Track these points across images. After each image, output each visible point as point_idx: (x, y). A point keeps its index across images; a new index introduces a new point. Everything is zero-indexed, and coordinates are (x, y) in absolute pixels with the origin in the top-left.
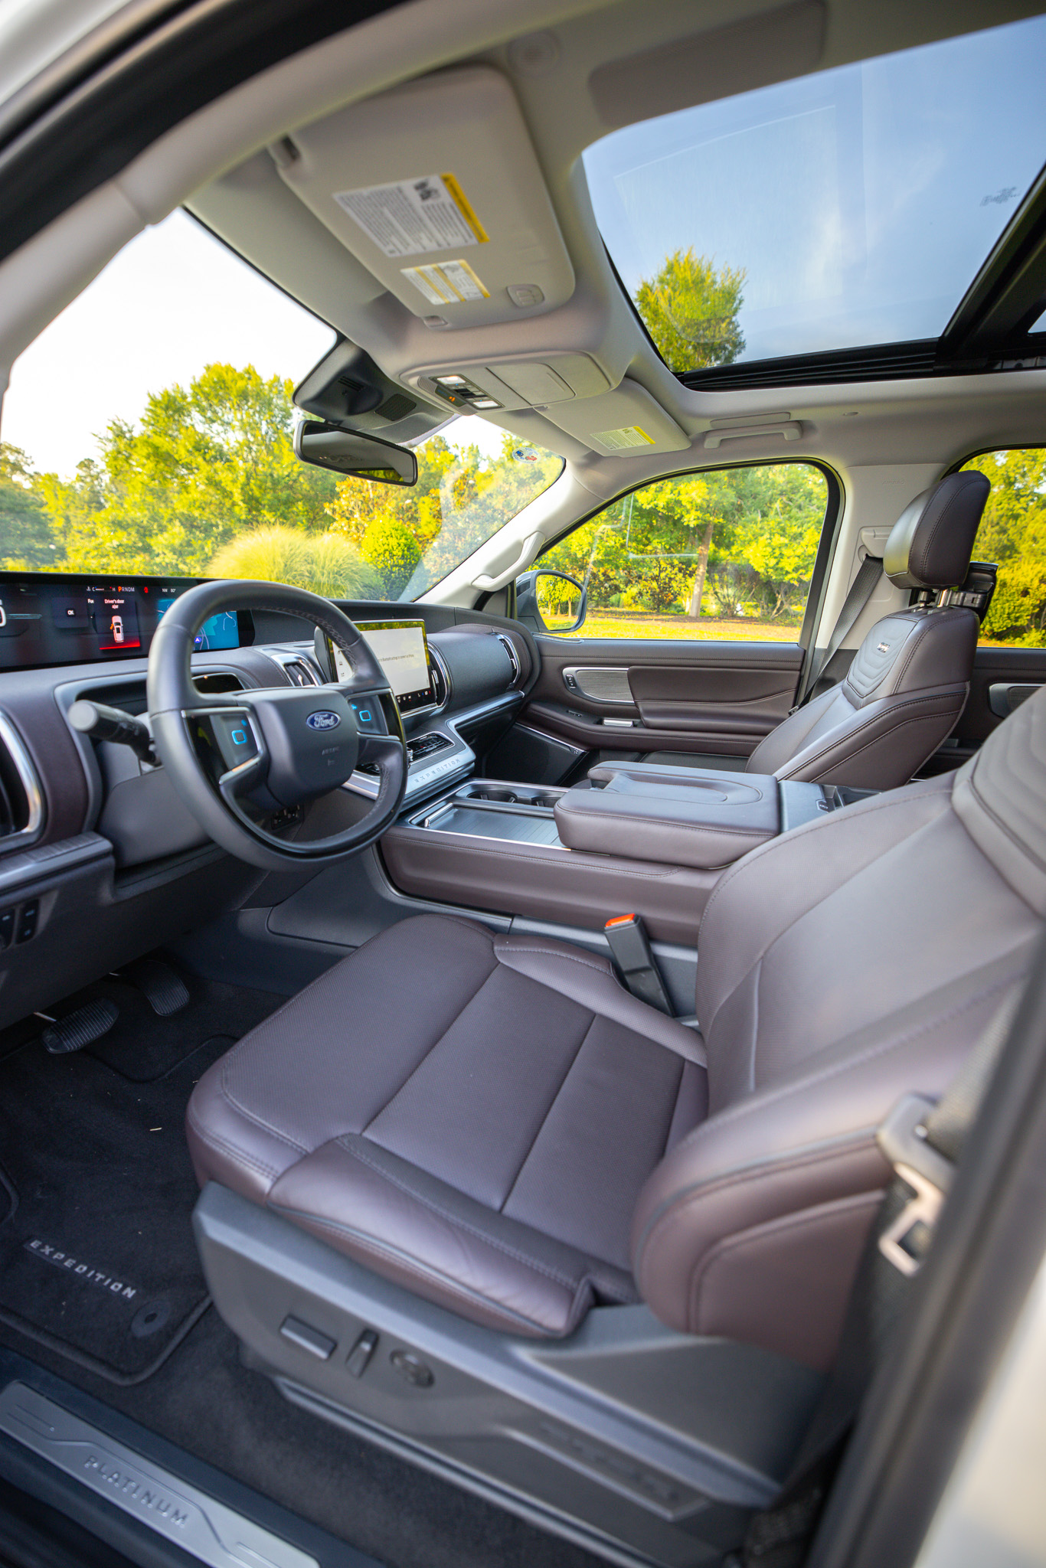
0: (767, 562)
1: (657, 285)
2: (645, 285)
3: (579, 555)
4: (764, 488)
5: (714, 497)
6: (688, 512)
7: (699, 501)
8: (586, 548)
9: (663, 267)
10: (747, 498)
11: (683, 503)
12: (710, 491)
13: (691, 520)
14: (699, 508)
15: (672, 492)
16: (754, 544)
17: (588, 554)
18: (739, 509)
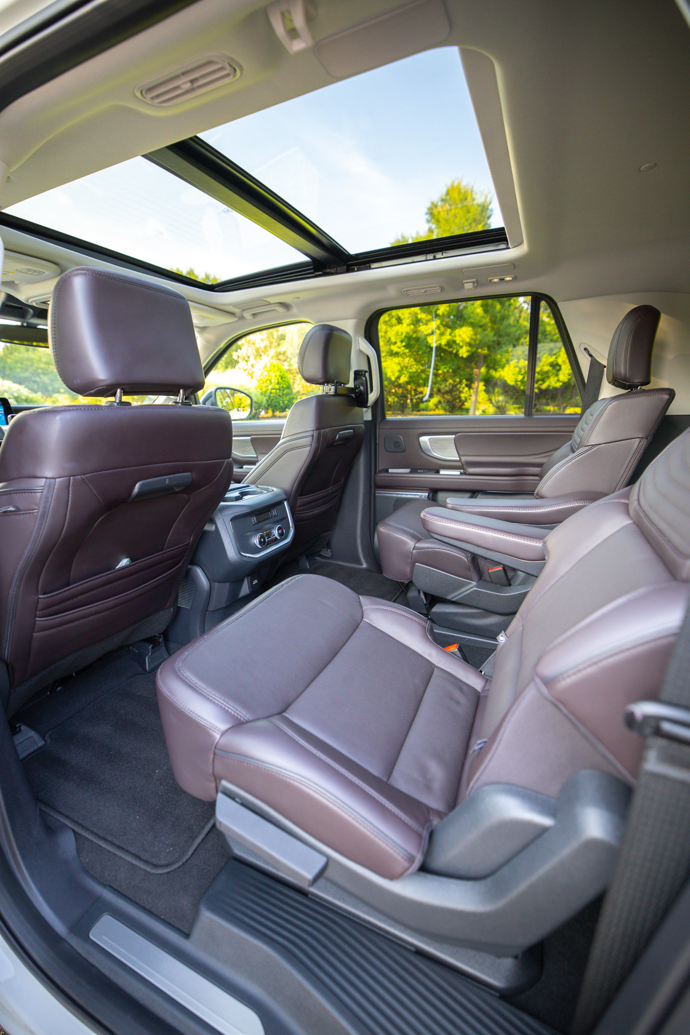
0: (516, 377)
1: (440, 203)
2: (433, 203)
3: (393, 379)
4: (514, 329)
5: (478, 336)
6: (461, 347)
7: (468, 340)
8: (397, 374)
9: (444, 191)
10: (503, 336)
11: (458, 342)
12: (475, 334)
13: (464, 352)
14: (470, 345)
15: (450, 335)
16: (507, 366)
17: (399, 377)
18: (499, 344)
